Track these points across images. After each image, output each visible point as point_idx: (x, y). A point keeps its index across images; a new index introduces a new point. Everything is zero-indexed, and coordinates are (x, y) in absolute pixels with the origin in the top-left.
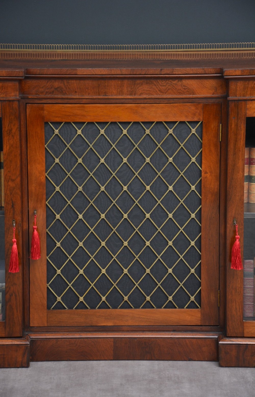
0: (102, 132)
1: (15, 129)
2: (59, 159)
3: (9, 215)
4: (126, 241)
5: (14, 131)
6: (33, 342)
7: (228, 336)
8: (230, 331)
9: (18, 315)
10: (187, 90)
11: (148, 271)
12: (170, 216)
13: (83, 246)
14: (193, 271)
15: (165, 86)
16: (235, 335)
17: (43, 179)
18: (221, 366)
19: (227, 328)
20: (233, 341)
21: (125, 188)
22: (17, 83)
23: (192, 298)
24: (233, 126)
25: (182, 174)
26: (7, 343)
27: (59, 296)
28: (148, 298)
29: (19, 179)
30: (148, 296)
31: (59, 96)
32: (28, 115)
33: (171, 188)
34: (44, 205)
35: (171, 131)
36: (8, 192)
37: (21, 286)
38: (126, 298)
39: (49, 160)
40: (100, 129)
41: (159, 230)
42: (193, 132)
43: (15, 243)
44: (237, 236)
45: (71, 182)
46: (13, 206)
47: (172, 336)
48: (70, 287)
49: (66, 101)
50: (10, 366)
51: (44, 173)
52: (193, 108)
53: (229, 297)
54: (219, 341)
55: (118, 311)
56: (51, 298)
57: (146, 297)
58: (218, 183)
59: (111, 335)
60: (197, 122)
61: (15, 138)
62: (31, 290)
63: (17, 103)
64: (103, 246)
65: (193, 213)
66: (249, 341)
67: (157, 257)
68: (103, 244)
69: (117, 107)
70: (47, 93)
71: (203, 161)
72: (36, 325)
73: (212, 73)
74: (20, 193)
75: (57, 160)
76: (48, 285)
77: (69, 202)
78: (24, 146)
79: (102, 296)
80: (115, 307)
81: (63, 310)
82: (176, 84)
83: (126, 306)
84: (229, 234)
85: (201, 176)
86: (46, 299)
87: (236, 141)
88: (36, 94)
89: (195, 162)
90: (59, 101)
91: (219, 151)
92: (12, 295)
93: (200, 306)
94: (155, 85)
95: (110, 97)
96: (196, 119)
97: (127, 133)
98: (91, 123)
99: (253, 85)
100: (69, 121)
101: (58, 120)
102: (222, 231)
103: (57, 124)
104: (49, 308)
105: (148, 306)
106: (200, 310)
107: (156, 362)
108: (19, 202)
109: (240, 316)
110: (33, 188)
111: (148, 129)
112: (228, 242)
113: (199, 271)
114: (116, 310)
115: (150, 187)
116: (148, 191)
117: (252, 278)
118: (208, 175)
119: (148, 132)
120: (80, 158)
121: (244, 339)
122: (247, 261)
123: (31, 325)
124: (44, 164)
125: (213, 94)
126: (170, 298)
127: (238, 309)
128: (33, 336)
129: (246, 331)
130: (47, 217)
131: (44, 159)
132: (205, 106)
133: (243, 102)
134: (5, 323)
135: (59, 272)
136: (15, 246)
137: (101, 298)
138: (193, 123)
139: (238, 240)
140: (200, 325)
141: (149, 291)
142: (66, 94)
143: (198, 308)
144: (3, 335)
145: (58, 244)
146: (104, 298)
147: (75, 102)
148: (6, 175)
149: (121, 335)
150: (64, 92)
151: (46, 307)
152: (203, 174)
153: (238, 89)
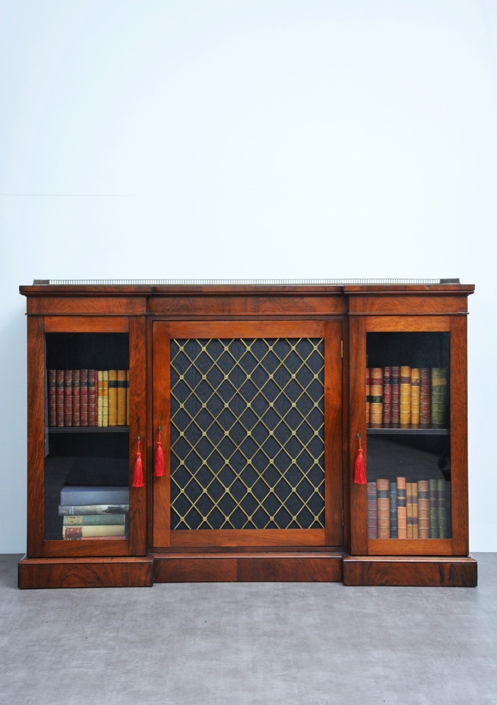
0: (226, 348)
1: (141, 344)
2: (184, 376)
3: (134, 429)
4: (249, 459)
5: (140, 345)
6: (156, 561)
7: (352, 554)
8: (354, 549)
9: (141, 533)
10: (308, 308)
11: (272, 490)
12: (294, 433)
13: (206, 464)
14: (316, 489)
15: (287, 303)
16: (359, 554)
17: (168, 396)
18: (345, 585)
19: (352, 546)
20: (357, 559)
21: (249, 405)
22: (144, 299)
23: (316, 518)
24: (354, 341)
25: (305, 390)
26: (130, 561)
27: (183, 516)
28: (272, 518)
29: (144, 394)
30: (272, 516)
31: (185, 313)
32: (154, 333)
33: (294, 405)
34: (168, 422)
35: (293, 348)
36: (133, 407)
37: (145, 503)
38: (250, 518)
39: (174, 376)
40: (224, 346)
41: (283, 447)
42: (315, 349)
43: (140, 457)
44: (361, 450)
45: (195, 399)
46: (138, 421)
47: (296, 557)
48: (194, 507)
49: (191, 318)
50: (133, 586)
51: (169, 389)
52: (315, 325)
53: (353, 514)
54: (344, 559)
55: (242, 531)
56: (174, 519)
57: (269, 517)
58: (340, 400)
59: (235, 555)
60: (319, 339)
61: (141, 352)
62: (154, 509)
63: (143, 318)
64: (227, 465)
65: (316, 430)
66: (373, 559)
67: (281, 476)
68: (227, 462)
69: (241, 324)
70: (173, 310)
71: (326, 377)
72: (160, 546)
73: (333, 290)
74: (145, 408)
75: (182, 377)
76: (171, 504)
77: (193, 419)
78: (149, 362)
79: (225, 516)
80: (239, 527)
81: (186, 531)
82: (298, 302)
83: (250, 526)
84: (352, 450)
85: (323, 392)
86: (169, 518)
87: (357, 355)
88: (163, 312)
89: (318, 379)
90: (185, 318)
91: (341, 367)
92: (136, 512)
93: (324, 526)
94: (278, 303)
95: (234, 314)
96: (318, 336)
97: (251, 350)
98: (215, 340)
99: (371, 302)
100: (194, 338)
101: (183, 337)
102: (345, 448)
103: (182, 341)
104: (172, 528)
105: (272, 526)
106: (324, 530)
107: (280, 583)
108: (144, 416)
109: (364, 533)
110: (158, 406)
111: (271, 345)
112: (352, 457)
113: (322, 489)
114: (240, 530)
115: (274, 403)
116: (271, 407)
117: (375, 501)
118: (331, 392)
119: (271, 348)
120: (204, 374)
121: (369, 558)
122: (369, 484)
123: (155, 546)
124: (169, 381)
125: (334, 311)
126: (294, 518)
127: (362, 527)
128: (157, 557)
129: (370, 549)
130: (171, 434)
131: (169, 376)
132: (326, 323)
133: (363, 318)
134: (129, 541)
135: (182, 491)
136: (139, 460)
137: (225, 518)
138: (315, 340)
139: (361, 453)
140: (324, 545)
141: (273, 511)
142: (191, 310)
143: (322, 528)
144: (127, 554)
145: (182, 462)
146: (227, 519)
147: (200, 319)
148: (132, 389)
149: (244, 555)
150: (189, 309)
151: (169, 528)
152: (325, 390)
153: (358, 304)
